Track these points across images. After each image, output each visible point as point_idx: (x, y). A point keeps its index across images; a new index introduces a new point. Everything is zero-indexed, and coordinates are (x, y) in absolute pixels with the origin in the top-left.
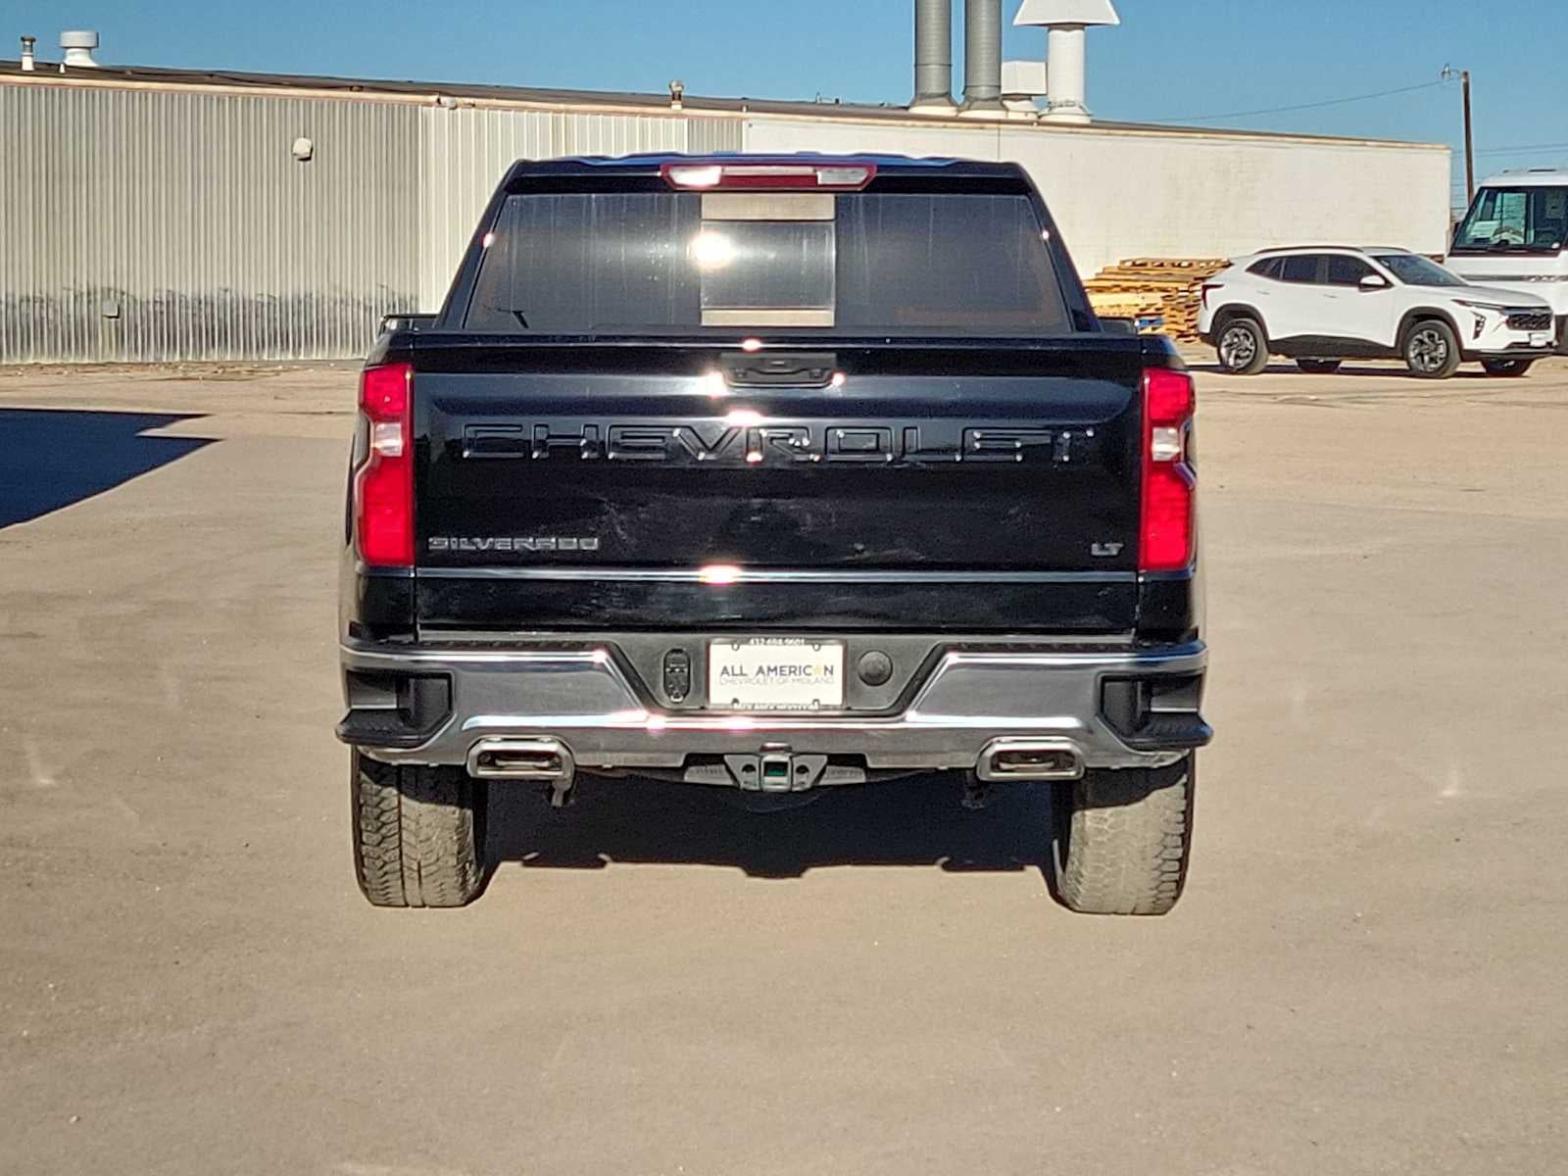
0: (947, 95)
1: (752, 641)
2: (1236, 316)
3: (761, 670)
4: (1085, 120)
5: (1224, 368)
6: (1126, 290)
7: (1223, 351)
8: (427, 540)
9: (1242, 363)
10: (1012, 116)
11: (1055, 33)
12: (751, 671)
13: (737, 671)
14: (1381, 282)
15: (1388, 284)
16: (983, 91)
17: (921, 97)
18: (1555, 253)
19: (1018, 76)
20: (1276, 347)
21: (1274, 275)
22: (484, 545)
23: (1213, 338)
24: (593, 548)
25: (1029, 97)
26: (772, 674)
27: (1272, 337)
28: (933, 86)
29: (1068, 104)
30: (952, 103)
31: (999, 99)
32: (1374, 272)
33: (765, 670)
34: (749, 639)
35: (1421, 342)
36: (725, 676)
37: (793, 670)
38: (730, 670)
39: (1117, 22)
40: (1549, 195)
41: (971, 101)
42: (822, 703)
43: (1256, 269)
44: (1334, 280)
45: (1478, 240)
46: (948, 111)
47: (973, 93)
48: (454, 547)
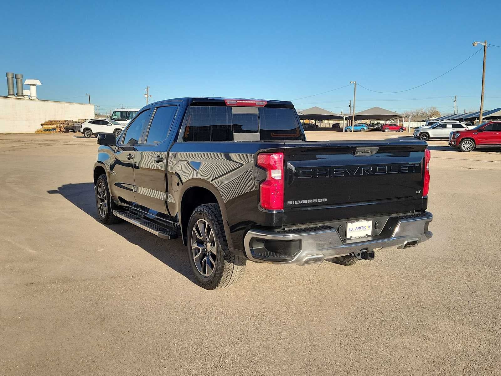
0: (14, 95)
1: (356, 222)
2: (87, 129)
3: (356, 229)
4: (37, 99)
5: (85, 137)
6: (50, 125)
7: (85, 135)
8: (287, 202)
9: (88, 136)
10: (25, 98)
11: (31, 86)
12: (354, 229)
13: (352, 230)
14: (110, 124)
15: (112, 125)
16: (20, 94)
17: (9, 95)
18: (127, 121)
19: (26, 92)
20: (94, 134)
21: (93, 123)
22: (301, 202)
23: (83, 133)
24: (325, 201)
25: (27, 95)
26: (359, 229)
27: (93, 132)
28: (11, 93)
29: (34, 97)
30: (15, 96)
31: (23, 96)
32: (109, 123)
33: (357, 228)
34: (355, 221)
35: (117, 133)
36: (350, 231)
37: (363, 227)
38: (350, 229)
39: (41, 85)
40: (123, 112)
41: (18, 96)
42: (368, 235)
43: (90, 122)
44: (103, 124)
45: (114, 118)
46: (15, 97)
47: (18, 94)
48: (293, 203)
